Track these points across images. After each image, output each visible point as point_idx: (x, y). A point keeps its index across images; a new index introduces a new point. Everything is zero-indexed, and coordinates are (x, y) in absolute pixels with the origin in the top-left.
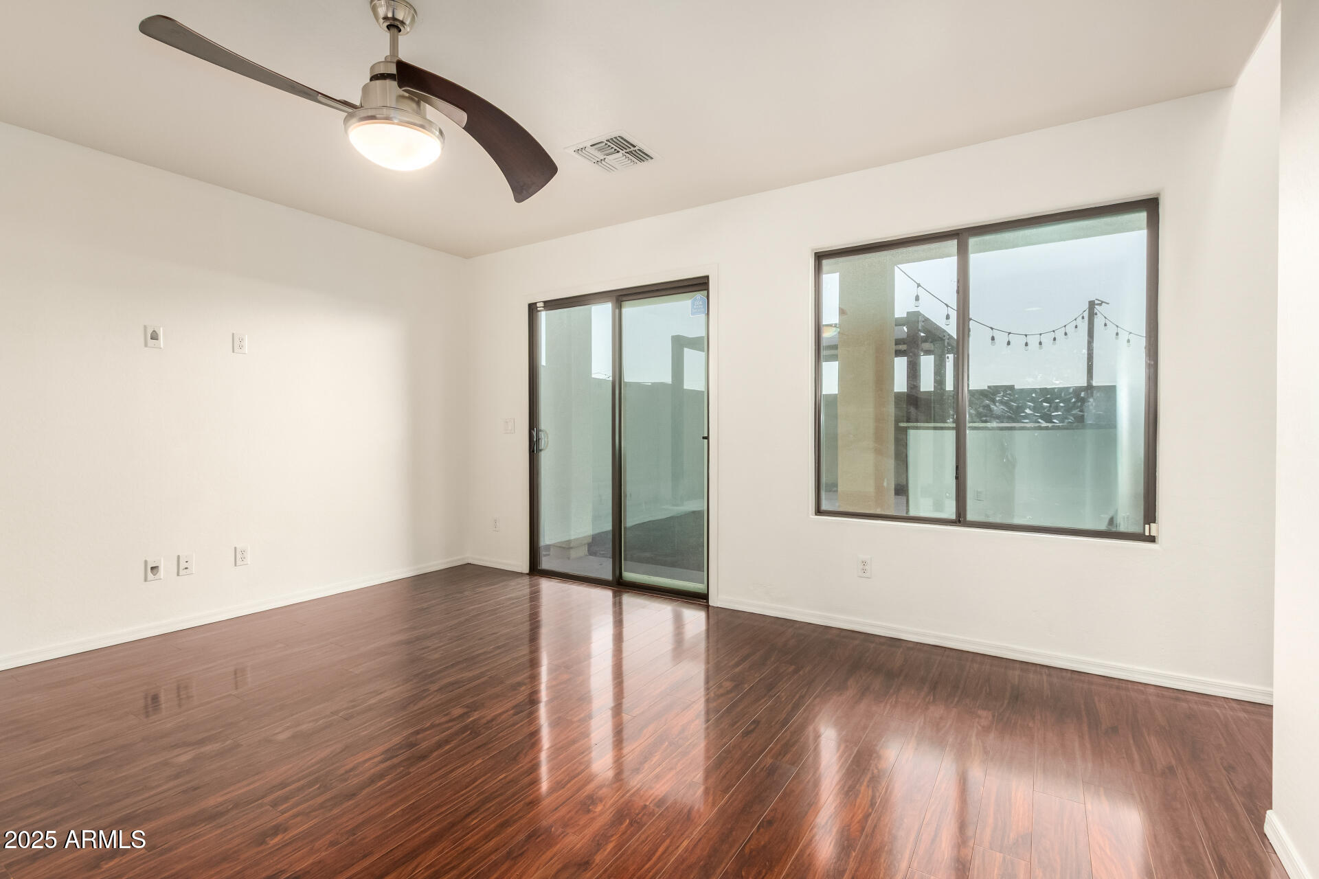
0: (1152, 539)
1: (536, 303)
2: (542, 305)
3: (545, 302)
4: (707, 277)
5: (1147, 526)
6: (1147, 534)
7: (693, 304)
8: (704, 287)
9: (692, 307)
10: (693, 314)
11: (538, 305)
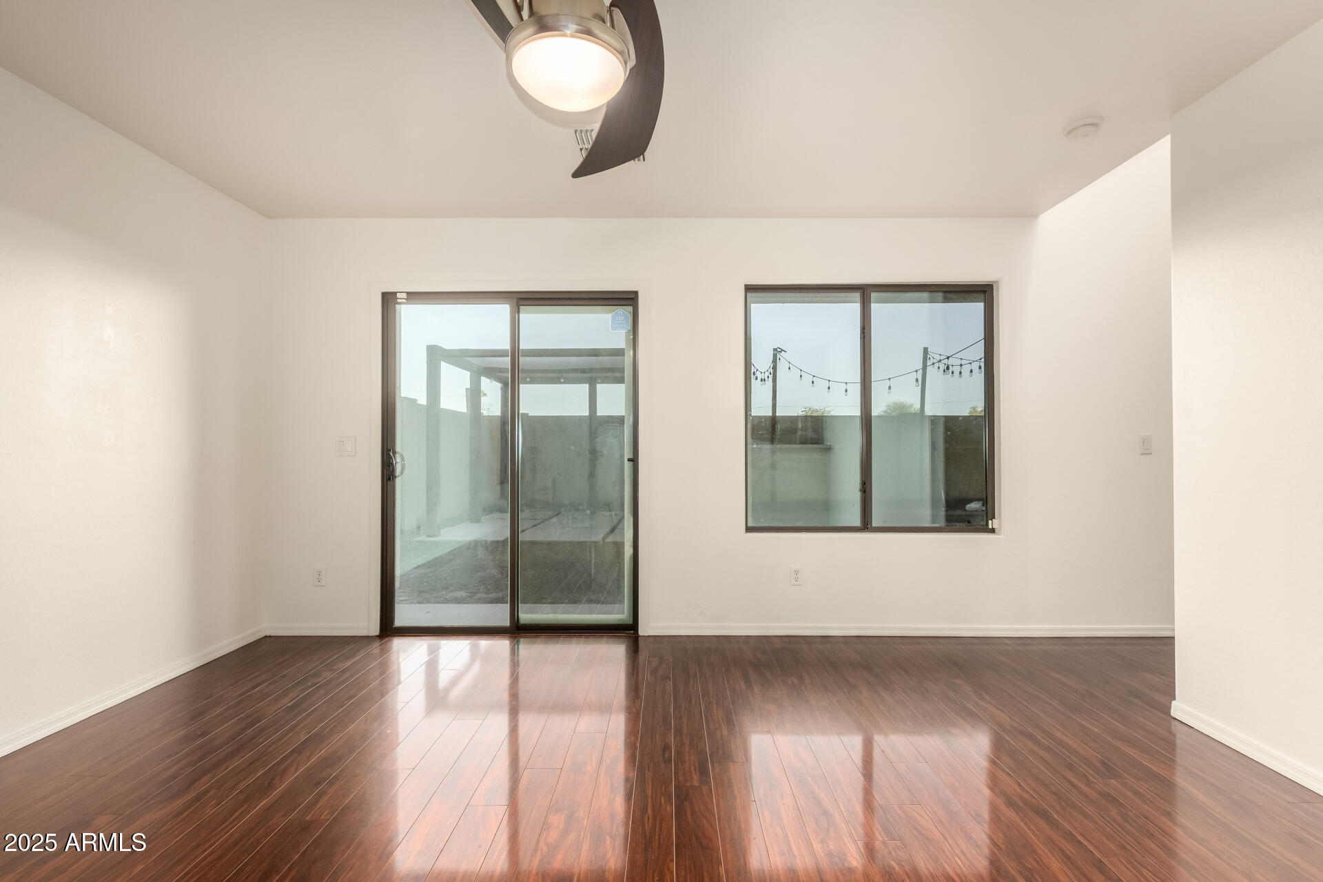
0: (993, 531)
1: (395, 293)
2: (404, 296)
3: (408, 293)
4: (636, 293)
5: (990, 522)
6: (990, 527)
7: (613, 319)
8: (631, 303)
9: (613, 322)
10: (613, 328)
11: (399, 295)
